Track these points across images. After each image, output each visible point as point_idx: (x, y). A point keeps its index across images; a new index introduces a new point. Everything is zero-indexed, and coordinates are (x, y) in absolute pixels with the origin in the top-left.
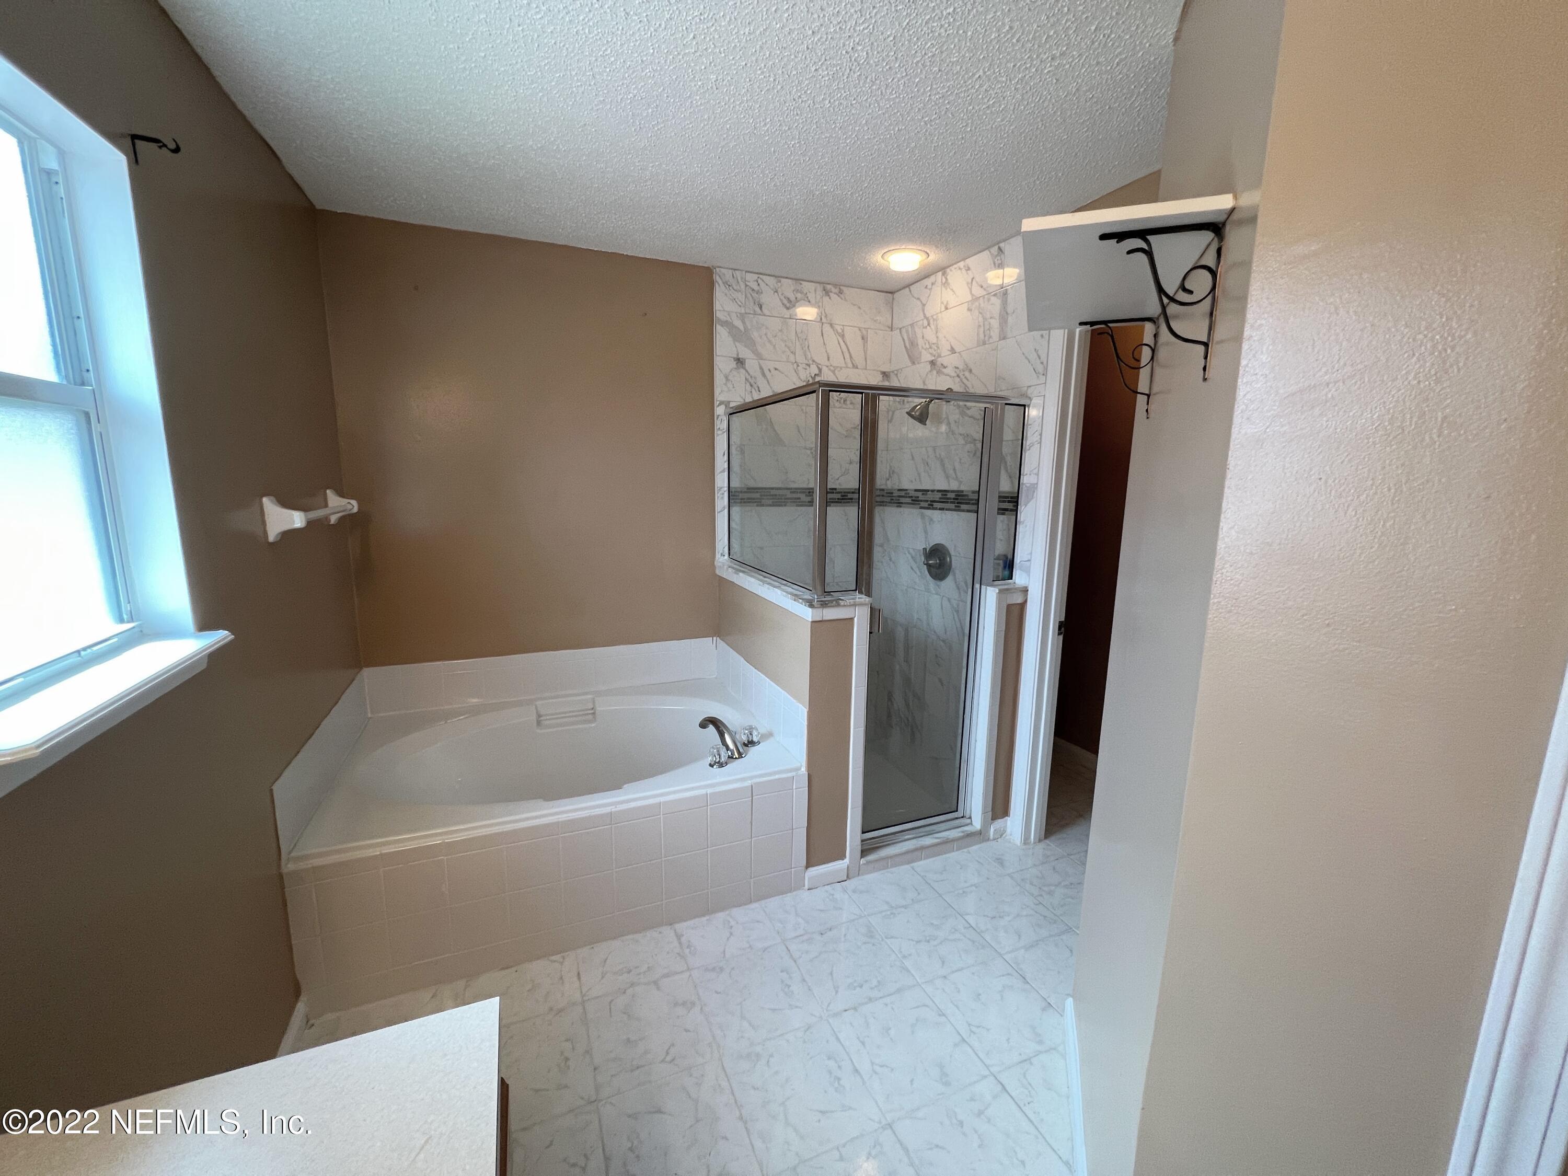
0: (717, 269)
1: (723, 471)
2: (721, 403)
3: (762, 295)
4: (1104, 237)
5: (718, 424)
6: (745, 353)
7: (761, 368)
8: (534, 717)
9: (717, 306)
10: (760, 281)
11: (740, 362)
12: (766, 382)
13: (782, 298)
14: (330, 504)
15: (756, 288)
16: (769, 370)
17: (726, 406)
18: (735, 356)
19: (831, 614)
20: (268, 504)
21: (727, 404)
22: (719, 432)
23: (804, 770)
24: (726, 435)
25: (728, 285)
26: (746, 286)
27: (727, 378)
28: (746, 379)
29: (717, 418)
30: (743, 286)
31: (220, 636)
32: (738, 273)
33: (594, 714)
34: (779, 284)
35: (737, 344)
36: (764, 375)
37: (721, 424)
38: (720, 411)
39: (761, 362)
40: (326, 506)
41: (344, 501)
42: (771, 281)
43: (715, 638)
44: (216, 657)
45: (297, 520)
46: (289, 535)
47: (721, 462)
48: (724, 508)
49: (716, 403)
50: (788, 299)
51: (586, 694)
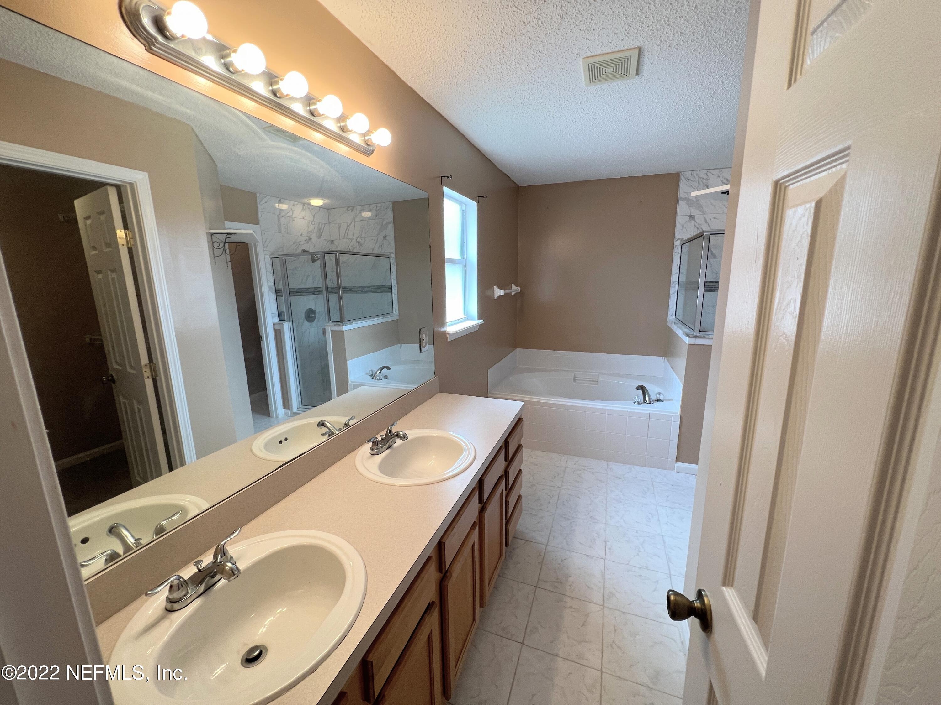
0: (682, 173)
1: (676, 273)
2: (678, 239)
3: (709, 181)
4: (722, 193)
5: (675, 250)
6: (695, 212)
7: (705, 218)
8: (573, 377)
9: (681, 191)
10: (708, 173)
11: (692, 217)
12: (708, 226)
13: (723, 179)
14: (513, 289)
15: (705, 177)
16: (710, 219)
17: (681, 241)
18: (689, 214)
19: (699, 341)
20: (496, 288)
21: (681, 239)
22: (676, 254)
23: (679, 414)
24: (679, 255)
25: (688, 179)
26: (699, 177)
27: (683, 226)
28: (695, 226)
29: (675, 247)
30: (697, 178)
31: (481, 321)
32: (695, 172)
33: (597, 381)
34: (721, 172)
35: (691, 208)
36: (706, 222)
37: (677, 250)
38: (677, 243)
39: (705, 215)
40: (511, 289)
41: (516, 288)
42: (716, 172)
43: (663, 357)
44: (481, 326)
45: (502, 293)
46: (500, 297)
47: (675, 269)
48: (675, 292)
49: (676, 240)
50: (727, 179)
51: (597, 373)
